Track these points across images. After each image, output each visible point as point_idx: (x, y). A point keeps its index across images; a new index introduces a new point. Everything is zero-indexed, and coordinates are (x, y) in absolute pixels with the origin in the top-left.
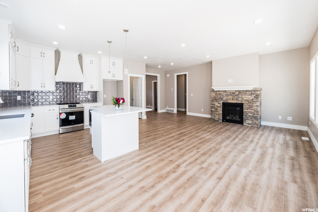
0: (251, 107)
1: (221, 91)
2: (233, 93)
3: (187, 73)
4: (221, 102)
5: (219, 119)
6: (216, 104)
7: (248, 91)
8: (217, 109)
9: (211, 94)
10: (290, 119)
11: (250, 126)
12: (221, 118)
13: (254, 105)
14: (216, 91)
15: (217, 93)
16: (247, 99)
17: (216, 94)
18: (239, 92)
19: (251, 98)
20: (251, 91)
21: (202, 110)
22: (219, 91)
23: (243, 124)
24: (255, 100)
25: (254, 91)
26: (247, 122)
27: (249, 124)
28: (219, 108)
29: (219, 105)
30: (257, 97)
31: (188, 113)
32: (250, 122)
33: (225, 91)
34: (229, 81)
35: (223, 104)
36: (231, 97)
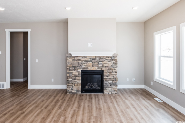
0: (110, 74)
1: (80, 57)
2: (93, 59)
3: (29, 31)
4: (80, 70)
5: (77, 91)
6: (74, 72)
7: (108, 57)
8: (75, 79)
9: (66, 60)
10: (134, 80)
11: (110, 93)
12: (80, 89)
13: (114, 71)
14: (74, 57)
15: (75, 58)
16: (107, 65)
17: (74, 60)
18: (100, 58)
19: (110, 64)
20: (111, 57)
21: (53, 80)
22: (78, 57)
23: (103, 92)
24: (114, 67)
25: (113, 57)
26: (107, 90)
27: (109, 91)
28: (77, 78)
29: (77, 74)
30: (116, 63)
31: (30, 87)
32: (110, 89)
33: (85, 57)
34: (89, 45)
35: (83, 72)
36: (90, 64)
